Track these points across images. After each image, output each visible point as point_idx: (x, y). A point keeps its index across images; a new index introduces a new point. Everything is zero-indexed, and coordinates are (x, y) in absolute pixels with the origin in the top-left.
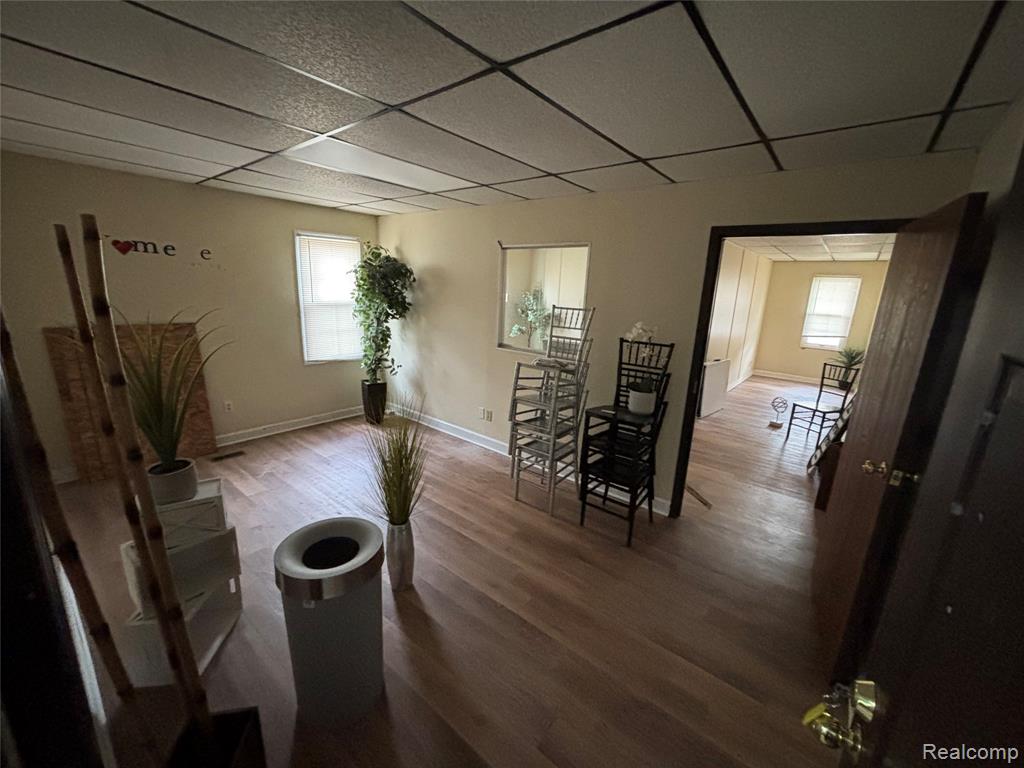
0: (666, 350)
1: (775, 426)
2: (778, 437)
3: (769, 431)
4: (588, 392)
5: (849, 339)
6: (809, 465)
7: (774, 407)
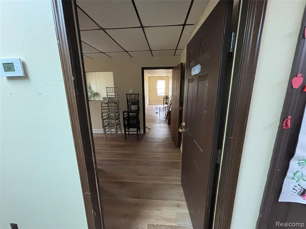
0: (137, 95)
1: (157, 113)
2: (158, 115)
3: (156, 114)
4: (120, 108)
5: (165, 93)
6: (165, 118)
7: (156, 109)
